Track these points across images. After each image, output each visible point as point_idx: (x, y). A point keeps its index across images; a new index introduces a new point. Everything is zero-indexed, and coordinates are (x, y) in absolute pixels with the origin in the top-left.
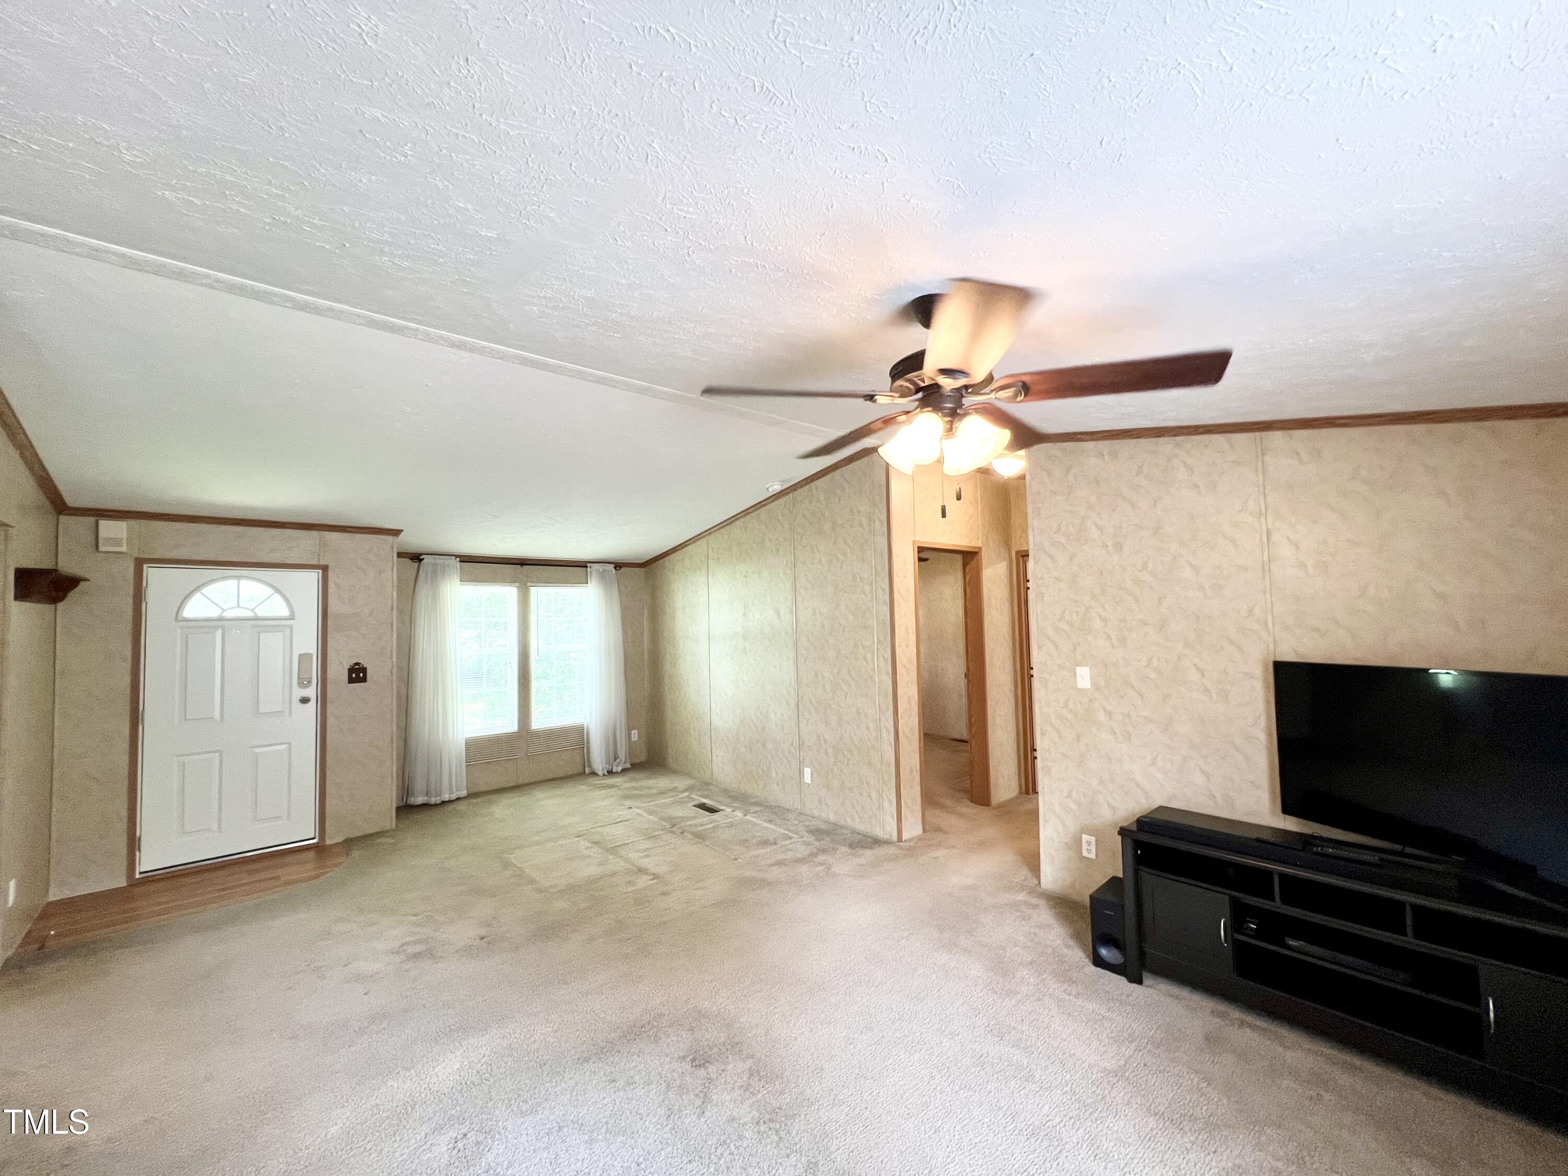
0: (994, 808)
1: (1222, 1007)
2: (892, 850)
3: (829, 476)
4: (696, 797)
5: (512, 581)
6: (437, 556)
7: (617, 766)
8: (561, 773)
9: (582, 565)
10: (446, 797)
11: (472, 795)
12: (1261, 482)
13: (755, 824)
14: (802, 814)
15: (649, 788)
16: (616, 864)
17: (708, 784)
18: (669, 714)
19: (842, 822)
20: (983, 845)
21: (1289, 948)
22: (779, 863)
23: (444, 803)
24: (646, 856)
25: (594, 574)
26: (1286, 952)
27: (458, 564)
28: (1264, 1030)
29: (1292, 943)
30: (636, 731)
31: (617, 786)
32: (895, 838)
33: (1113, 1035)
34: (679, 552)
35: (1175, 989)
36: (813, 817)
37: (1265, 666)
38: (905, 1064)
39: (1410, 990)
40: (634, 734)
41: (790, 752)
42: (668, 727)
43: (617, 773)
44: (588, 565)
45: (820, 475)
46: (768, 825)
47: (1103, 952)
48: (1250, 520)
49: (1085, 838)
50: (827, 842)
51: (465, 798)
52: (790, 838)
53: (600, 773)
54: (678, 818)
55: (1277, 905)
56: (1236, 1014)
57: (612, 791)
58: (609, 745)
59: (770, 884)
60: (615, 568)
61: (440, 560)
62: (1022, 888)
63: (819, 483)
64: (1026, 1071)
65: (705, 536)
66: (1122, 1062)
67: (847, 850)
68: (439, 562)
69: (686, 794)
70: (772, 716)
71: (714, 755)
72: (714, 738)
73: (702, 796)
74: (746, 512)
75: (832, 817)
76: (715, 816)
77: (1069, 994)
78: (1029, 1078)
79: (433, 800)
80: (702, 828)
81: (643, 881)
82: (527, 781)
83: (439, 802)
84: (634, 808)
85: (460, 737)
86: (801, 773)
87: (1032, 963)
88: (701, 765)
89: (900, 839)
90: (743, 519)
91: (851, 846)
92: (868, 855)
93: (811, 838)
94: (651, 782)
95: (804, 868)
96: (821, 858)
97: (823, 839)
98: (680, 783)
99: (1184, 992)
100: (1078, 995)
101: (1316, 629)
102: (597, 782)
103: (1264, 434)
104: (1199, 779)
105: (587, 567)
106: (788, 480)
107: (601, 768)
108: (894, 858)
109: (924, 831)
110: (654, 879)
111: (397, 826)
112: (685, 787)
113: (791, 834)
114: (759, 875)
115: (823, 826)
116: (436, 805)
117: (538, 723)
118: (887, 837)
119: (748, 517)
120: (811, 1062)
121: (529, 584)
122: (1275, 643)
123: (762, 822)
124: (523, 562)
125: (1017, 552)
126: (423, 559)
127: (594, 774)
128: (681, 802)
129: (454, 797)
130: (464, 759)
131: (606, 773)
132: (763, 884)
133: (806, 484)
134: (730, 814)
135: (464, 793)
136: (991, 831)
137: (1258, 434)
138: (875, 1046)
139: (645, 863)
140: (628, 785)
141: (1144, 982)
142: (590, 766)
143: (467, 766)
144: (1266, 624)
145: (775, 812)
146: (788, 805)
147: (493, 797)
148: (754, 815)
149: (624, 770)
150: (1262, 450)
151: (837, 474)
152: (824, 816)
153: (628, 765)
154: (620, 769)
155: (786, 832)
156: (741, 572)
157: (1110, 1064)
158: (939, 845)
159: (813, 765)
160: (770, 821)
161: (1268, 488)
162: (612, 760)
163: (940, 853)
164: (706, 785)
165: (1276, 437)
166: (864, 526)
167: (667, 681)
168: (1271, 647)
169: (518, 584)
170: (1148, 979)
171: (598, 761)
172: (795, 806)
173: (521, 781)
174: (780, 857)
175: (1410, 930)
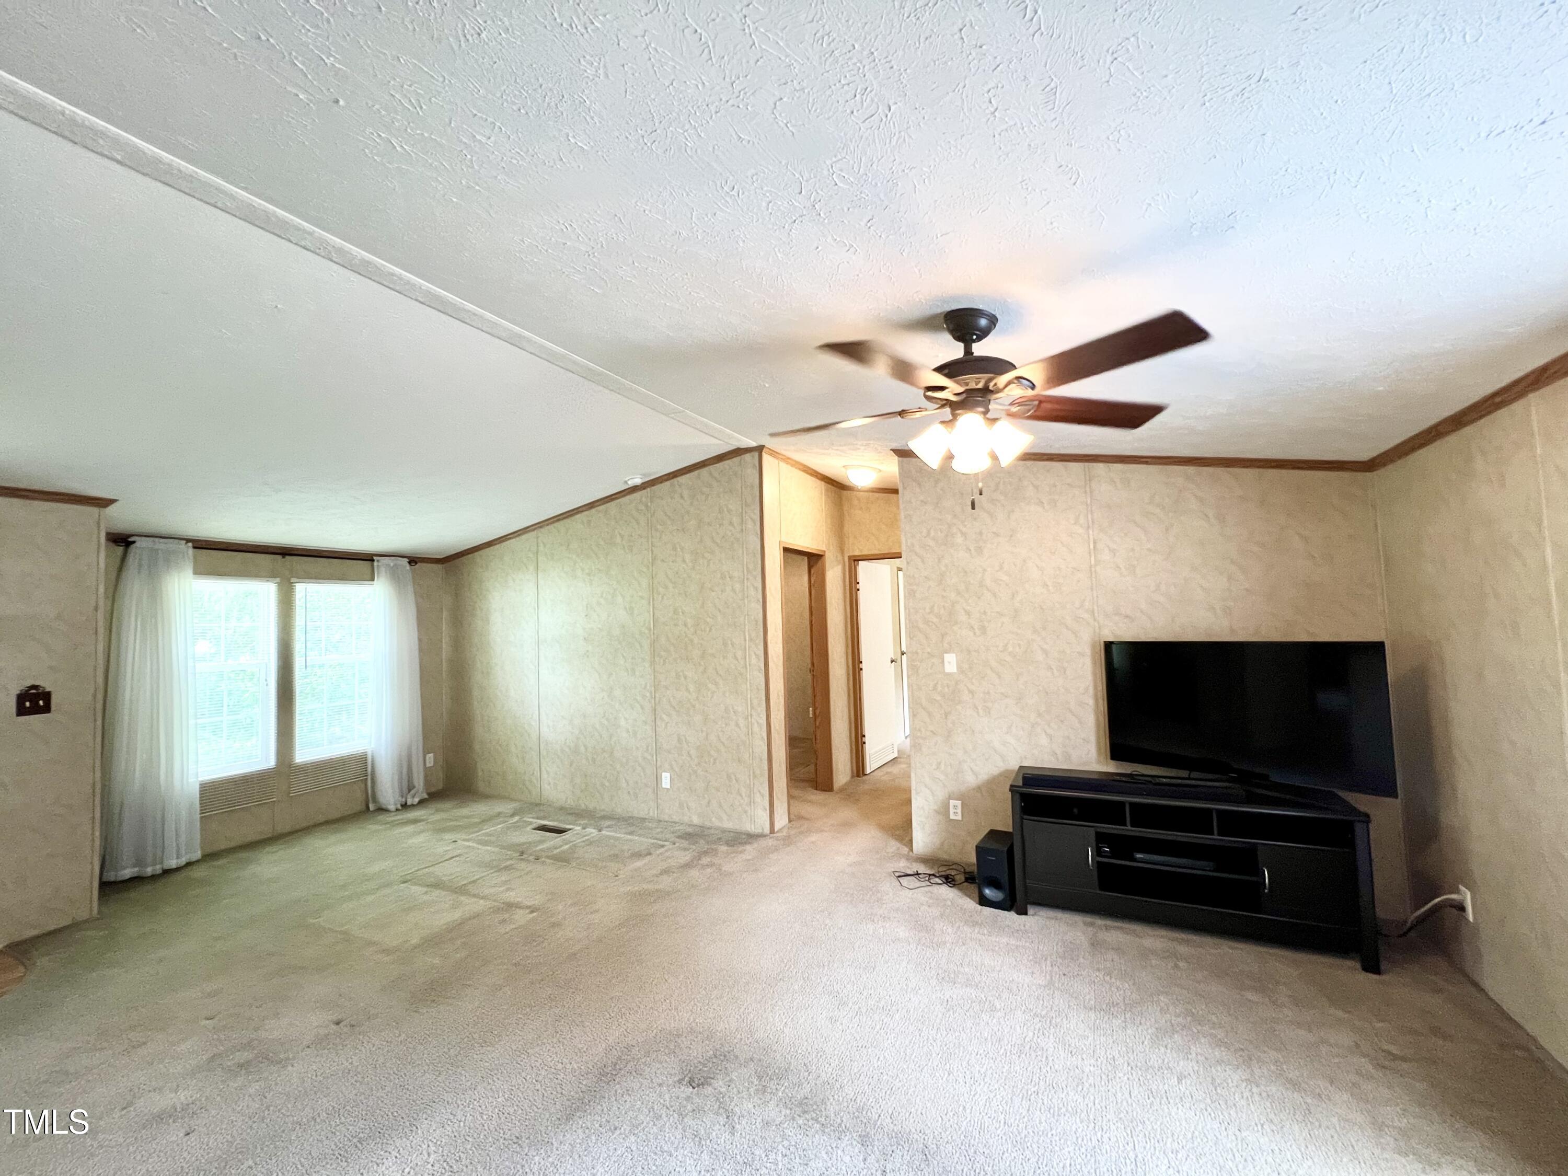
0: (837, 793)
1: (1089, 919)
2: (770, 842)
3: (696, 473)
4: (531, 820)
5: (271, 575)
6: (157, 540)
7: (413, 797)
8: (336, 815)
9: (368, 558)
10: (173, 863)
11: (209, 857)
12: (1089, 502)
13: (617, 839)
14: (660, 821)
15: (468, 817)
16: (471, 905)
17: (537, 805)
18: (479, 731)
19: (708, 824)
20: (846, 826)
21: (1135, 860)
22: (666, 872)
23: (167, 872)
24: (508, 889)
25: (383, 569)
26: (1135, 864)
27: (191, 551)
28: (1121, 928)
29: (1139, 856)
30: (431, 755)
31: (423, 820)
32: (767, 830)
33: (1031, 957)
34: (498, 546)
35: (1051, 913)
36: (675, 823)
37: (1093, 647)
38: (892, 1025)
39: (1215, 874)
40: (430, 756)
41: (644, 758)
42: (477, 747)
43: (413, 805)
44: (375, 558)
45: (684, 471)
46: (629, 837)
47: (987, 892)
48: (1081, 531)
49: (952, 802)
50: (702, 845)
51: (198, 861)
52: (663, 846)
53: (392, 807)
54: (524, 844)
55: (1128, 830)
56: (1099, 922)
57: (420, 826)
58: (401, 773)
59: (668, 894)
60: (409, 563)
61: (161, 545)
62: (900, 856)
63: (683, 479)
64: (987, 1004)
65: (534, 530)
66: (1048, 977)
67: (726, 848)
68: (162, 546)
69: (516, 818)
70: (623, 723)
71: (544, 772)
72: (544, 753)
73: (538, 818)
74: (591, 505)
75: (696, 820)
76: (565, 836)
77: (984, 935)
78: (993, 1009)
79: (149, 871)
80: (558, 850)
81: (521, 917)
82: (288, 828)
83: (159, 871)
84: (459, 842)
85: (191, 780)
86: (658, 779)
87: (942, 915)
88: (524, 785)
89: (772, 831)
90: (586, 513)
91: (728, 843)
92: (750, 850)
93: (685, 843)
94: (465, 811)
95: (694, 873)
96: (705, 860)
97: (697, 842)
98: (505, 807)
99: (1059, 914)
100: (990, 934)
101: (1127, 617)
102: (393, 819)
103: (1091, 464)
104: (1044, 741)
105: (373, 560)
106: (650, 475)
107: (392, 801)
108: (776, 849)
109: (790, 821)
110: (532, 912)
111: (99, 912)
112: (511, 812)
113: (661, 843)
114: (650, 887)
115: (690, 830)
116: (154, 878)
117: (304, 754)
118: (759, 831)
119: (593, 511)
120: (809, 1049)
121: (293, 580)
122: (1100, 628)
123: (623, 836)
124: (285, 552)
125: (850, 557)
126: (134, 542)
127: (382, 810)
128: (516, 827)
129: (183, 861)
130: (198, 811)
131: (400, 808)
132: (661, 895)
133: (667, 480)
134: (578, 832)
135: (198, 855)
136: (847, 813)
137: (1086, 464)
138: (857, 1017)
139: (511, 896)
140: (437, 817)
141: (1029, 913)
142: (375, 800)
143: (201, 818)
144: (1093, 612)
145: (630, 822)
146: (642, 814)
147: (244, 855)
148: (609, 829)
149: (421, 802)
150: (1090, 477)
151: (704, 472)
152: (686, 819)
153: (426, 796)
154: (416, 800)
155: (656, 841)
156: (583, 570)
157: (1042, 981)
158: (809, 831)
159: (672, 768)
160: (631, 833)
161: (1094, 508)
162: (405, 790)
163: (814, 838)
164: (536, 806)
165: (1100, 468)
166: (735, 524)
167: (476, 693)
168: (1097, 631)
169: (278, 580)
170: (1031, 910)
171: (388, 794)
172: (651, 814)
173: (280, 829)
174: (664, 865)
175: (1216, 832)
